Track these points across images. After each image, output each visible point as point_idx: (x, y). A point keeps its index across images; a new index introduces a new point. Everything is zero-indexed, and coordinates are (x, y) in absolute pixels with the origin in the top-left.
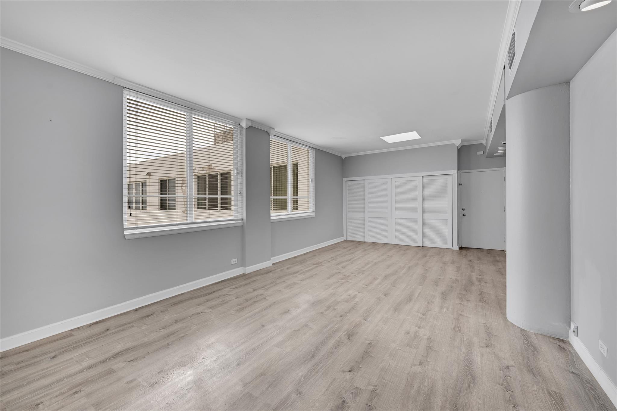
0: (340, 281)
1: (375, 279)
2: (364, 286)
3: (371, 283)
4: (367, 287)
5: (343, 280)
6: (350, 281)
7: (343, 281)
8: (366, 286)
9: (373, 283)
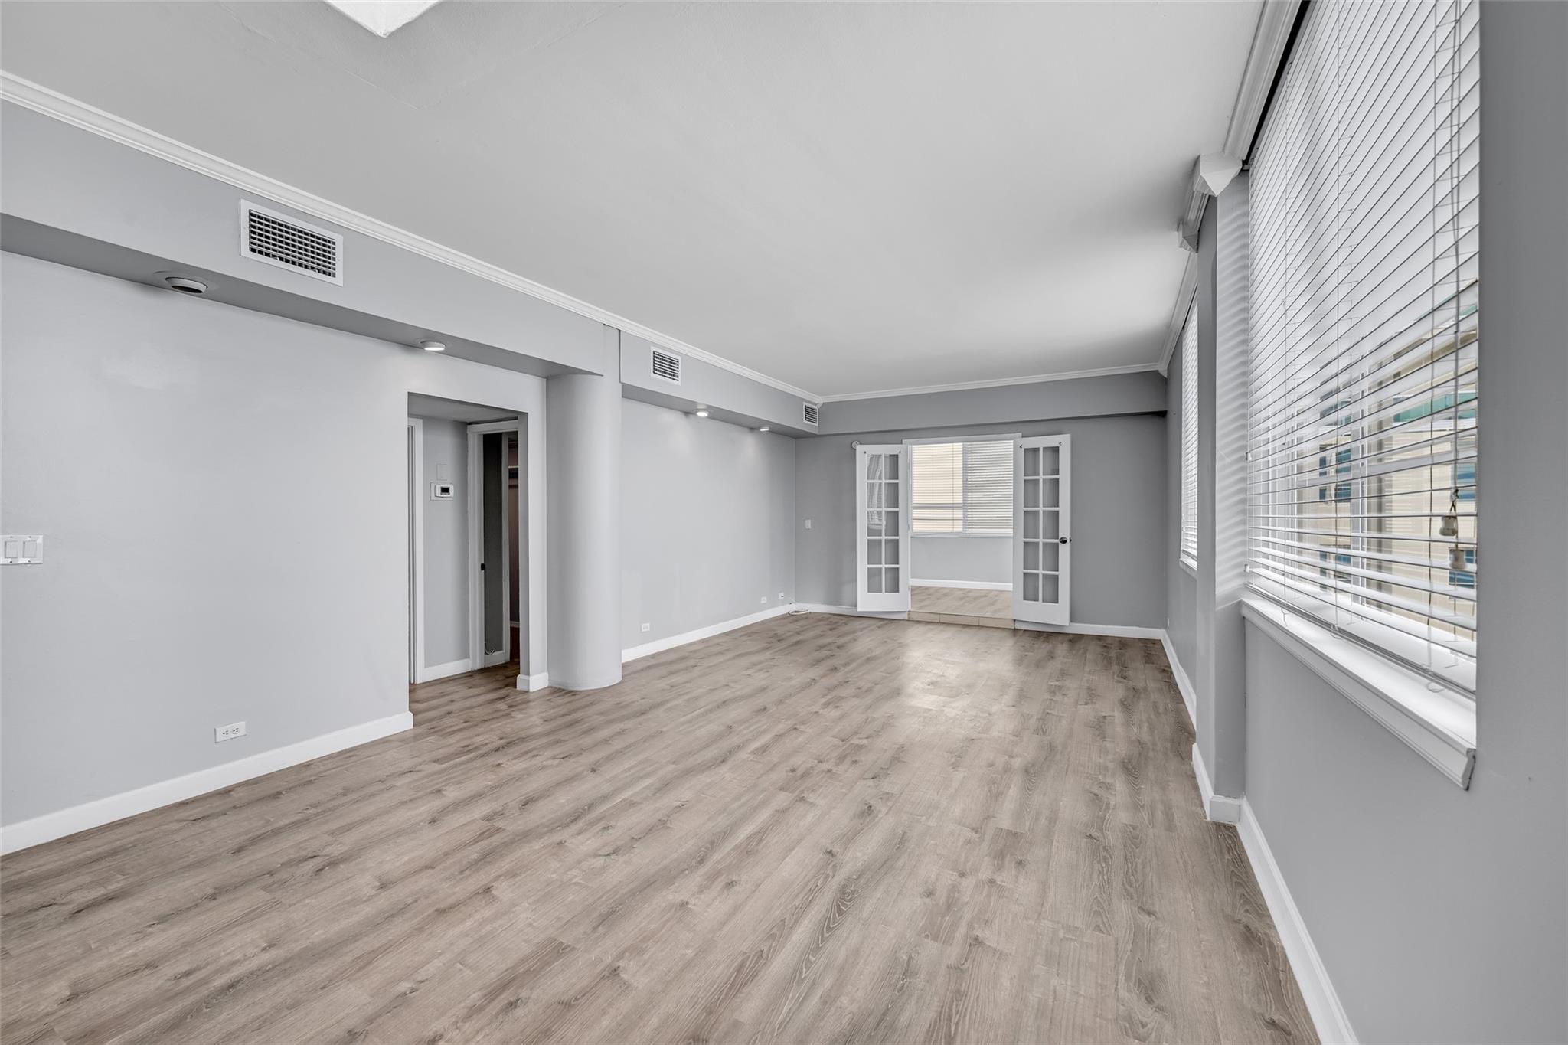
0: (865, 742)
1: (764, 750)
2: (802, 728)
3: (779, 736)
4: (795, 724)
5: (857, 745)
6: (836, 741)
7: (856, 741)
8: (798, 726)
9: (776, 735)
